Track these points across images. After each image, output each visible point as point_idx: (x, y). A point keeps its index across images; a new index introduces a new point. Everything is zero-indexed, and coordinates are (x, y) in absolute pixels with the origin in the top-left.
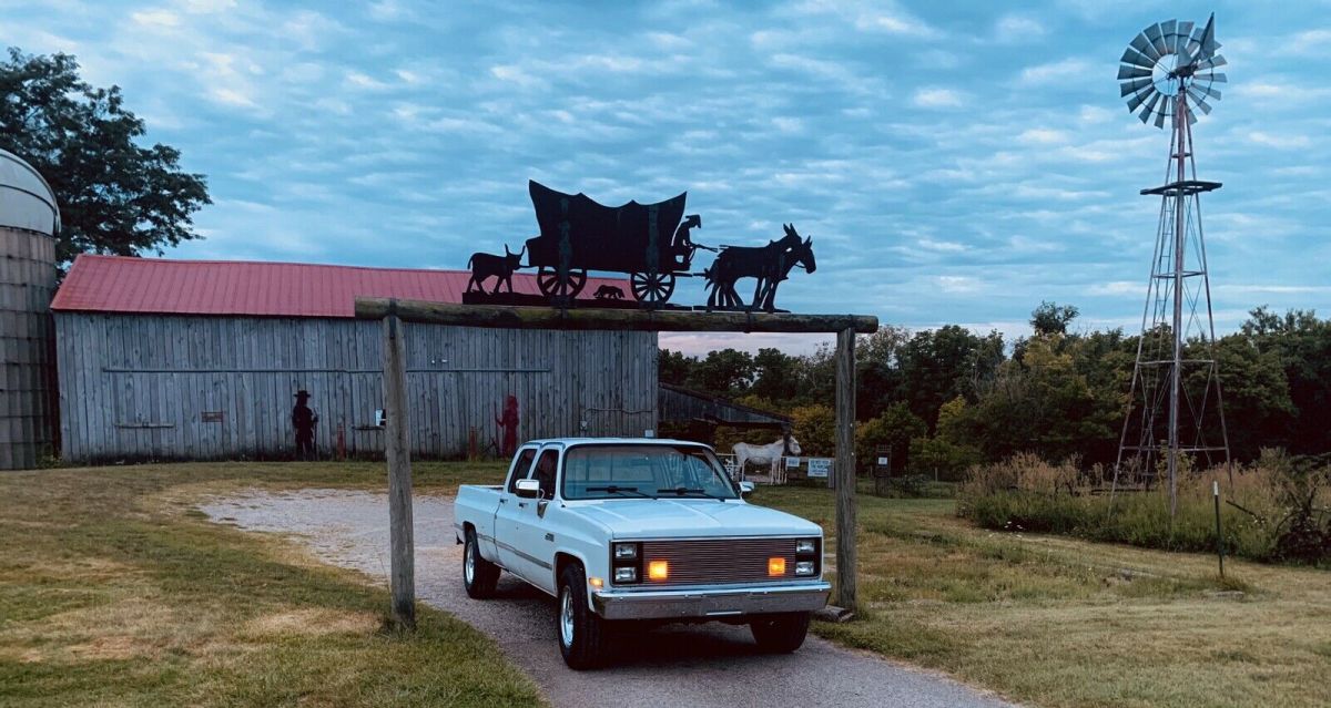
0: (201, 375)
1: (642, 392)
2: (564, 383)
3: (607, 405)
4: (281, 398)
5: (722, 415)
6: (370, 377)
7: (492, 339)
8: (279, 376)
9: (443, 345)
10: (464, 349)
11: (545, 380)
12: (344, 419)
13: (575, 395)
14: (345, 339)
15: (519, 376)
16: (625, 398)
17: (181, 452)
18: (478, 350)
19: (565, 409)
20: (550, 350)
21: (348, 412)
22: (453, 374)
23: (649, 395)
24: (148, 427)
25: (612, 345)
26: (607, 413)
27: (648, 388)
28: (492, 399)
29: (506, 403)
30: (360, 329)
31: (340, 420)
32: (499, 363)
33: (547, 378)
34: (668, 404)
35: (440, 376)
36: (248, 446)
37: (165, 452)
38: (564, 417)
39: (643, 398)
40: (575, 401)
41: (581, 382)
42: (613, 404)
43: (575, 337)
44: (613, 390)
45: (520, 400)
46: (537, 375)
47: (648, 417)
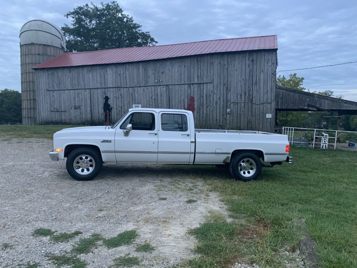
0: (73, 91)
1: (265, 92)
2: (219, 89)
3: (243, 99)
4: (100, 100)
5: (321, 105)
6: (130, 89)
7: (183, 69)
8: (99, 90)
9: (161, 73)
10: (170, 74)
11: (209, 87)
12: (121, 108)
13: (225, 95)
14: (122, 74)
15: (196, 86)
16: (254, 95)
17: (68, 121)
18: (176, 74)
19: (219, 103)
20: (212, 71)
21: (123, 105)
22: (164, 87)
23: (269, 93)
24: (58, 111)
25: (247, 66)
26: (243, 104)
27: (269, 89)
28: (182, 99)
29: (189, 100)
30: (127, 68)
31: (120, 109)
32: (186, 80)
33: (210, 87)
34: (282, 98)
35: (159, 88)
36: (88, 119)
37: (64, 121)
38: (218, 106)
39: (266, 96)
40: (225, 98)
41: (229, 88)
42: (247, 99)
43: (226, 63)
44: (247, 91)
45: (196, 99)
46: (205, 85)
47: (269, 106)
